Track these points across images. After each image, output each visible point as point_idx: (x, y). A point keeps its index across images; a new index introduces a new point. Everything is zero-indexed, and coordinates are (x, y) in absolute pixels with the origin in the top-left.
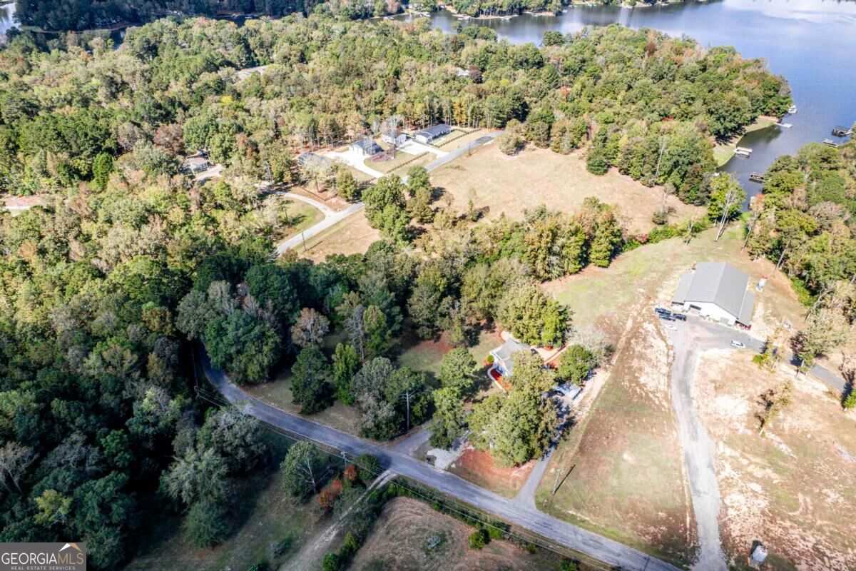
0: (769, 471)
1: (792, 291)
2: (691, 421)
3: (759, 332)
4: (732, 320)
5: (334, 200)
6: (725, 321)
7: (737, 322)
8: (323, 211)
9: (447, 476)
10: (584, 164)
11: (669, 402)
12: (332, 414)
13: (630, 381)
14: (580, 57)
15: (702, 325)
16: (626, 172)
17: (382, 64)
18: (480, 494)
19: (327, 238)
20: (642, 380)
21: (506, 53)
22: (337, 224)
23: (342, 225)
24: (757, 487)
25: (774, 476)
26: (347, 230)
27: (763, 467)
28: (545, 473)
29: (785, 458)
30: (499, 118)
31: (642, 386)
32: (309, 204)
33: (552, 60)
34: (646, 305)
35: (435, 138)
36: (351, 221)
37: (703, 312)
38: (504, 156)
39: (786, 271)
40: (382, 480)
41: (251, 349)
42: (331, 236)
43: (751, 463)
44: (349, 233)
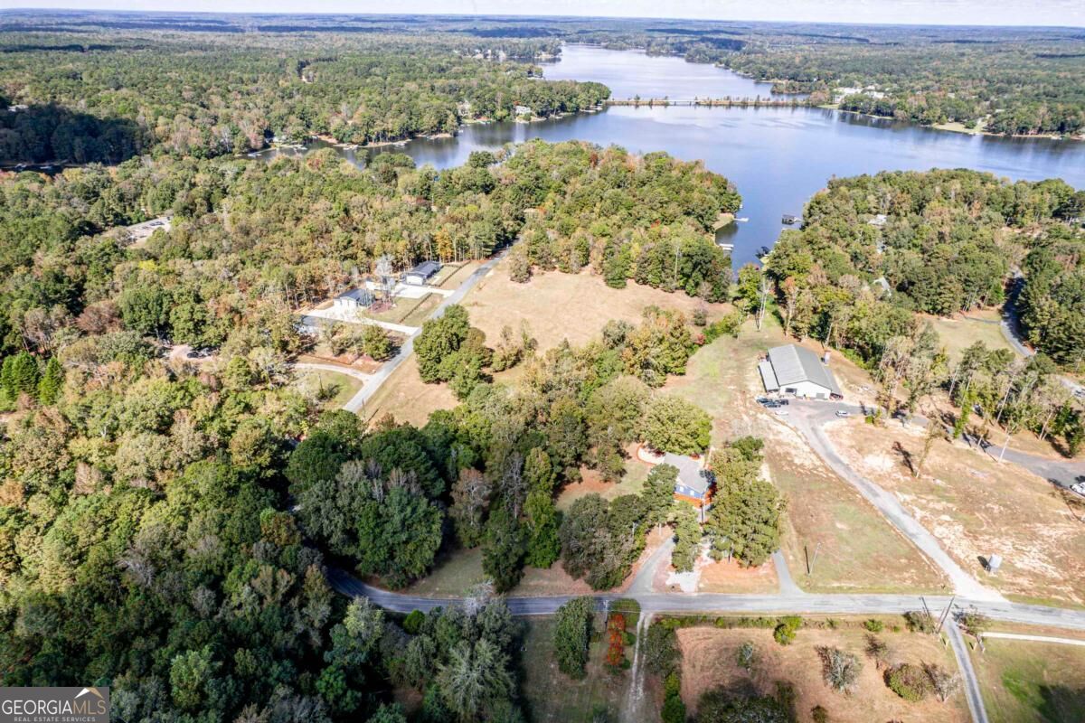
0: (944, 503)
1: (848, 360)
2: (863, 484)
3: (851, 400)
4: (827, 393)
5: (360, 362)
6: (820, 396)
7: (832, 395)
8: (355, 376)
9: (703, 596)
10: (600, 280)
11: (833, 472)
12: (532, 583)
13: (789, 465)
14: (534, 175)
15: (803, 404)
16: (645, 282)
17: (322, 204)
18: (746, 600)
19: (381, 404)
20: (797, 461)
21: (450, 178)
22: (383, 386)
23: (390, 386)
24: (946, 518)
25: (950, 505)
26: (399, 391)
27: (939, 501)
28: (787, 561)
29: (945, 490)
30: (487, 246)
31: (802, 466)
32: (332, 372)
33: (503, 181)
34: (745, 399)
35: (429, 276)
36: (396, 381)
37: (800, 394)
38: (516, 285)
39: (833, 344)
40: (643, 623)
41: (421, 530)
42: (384, 401)
43: (928, 501)
44: (402, 394)
